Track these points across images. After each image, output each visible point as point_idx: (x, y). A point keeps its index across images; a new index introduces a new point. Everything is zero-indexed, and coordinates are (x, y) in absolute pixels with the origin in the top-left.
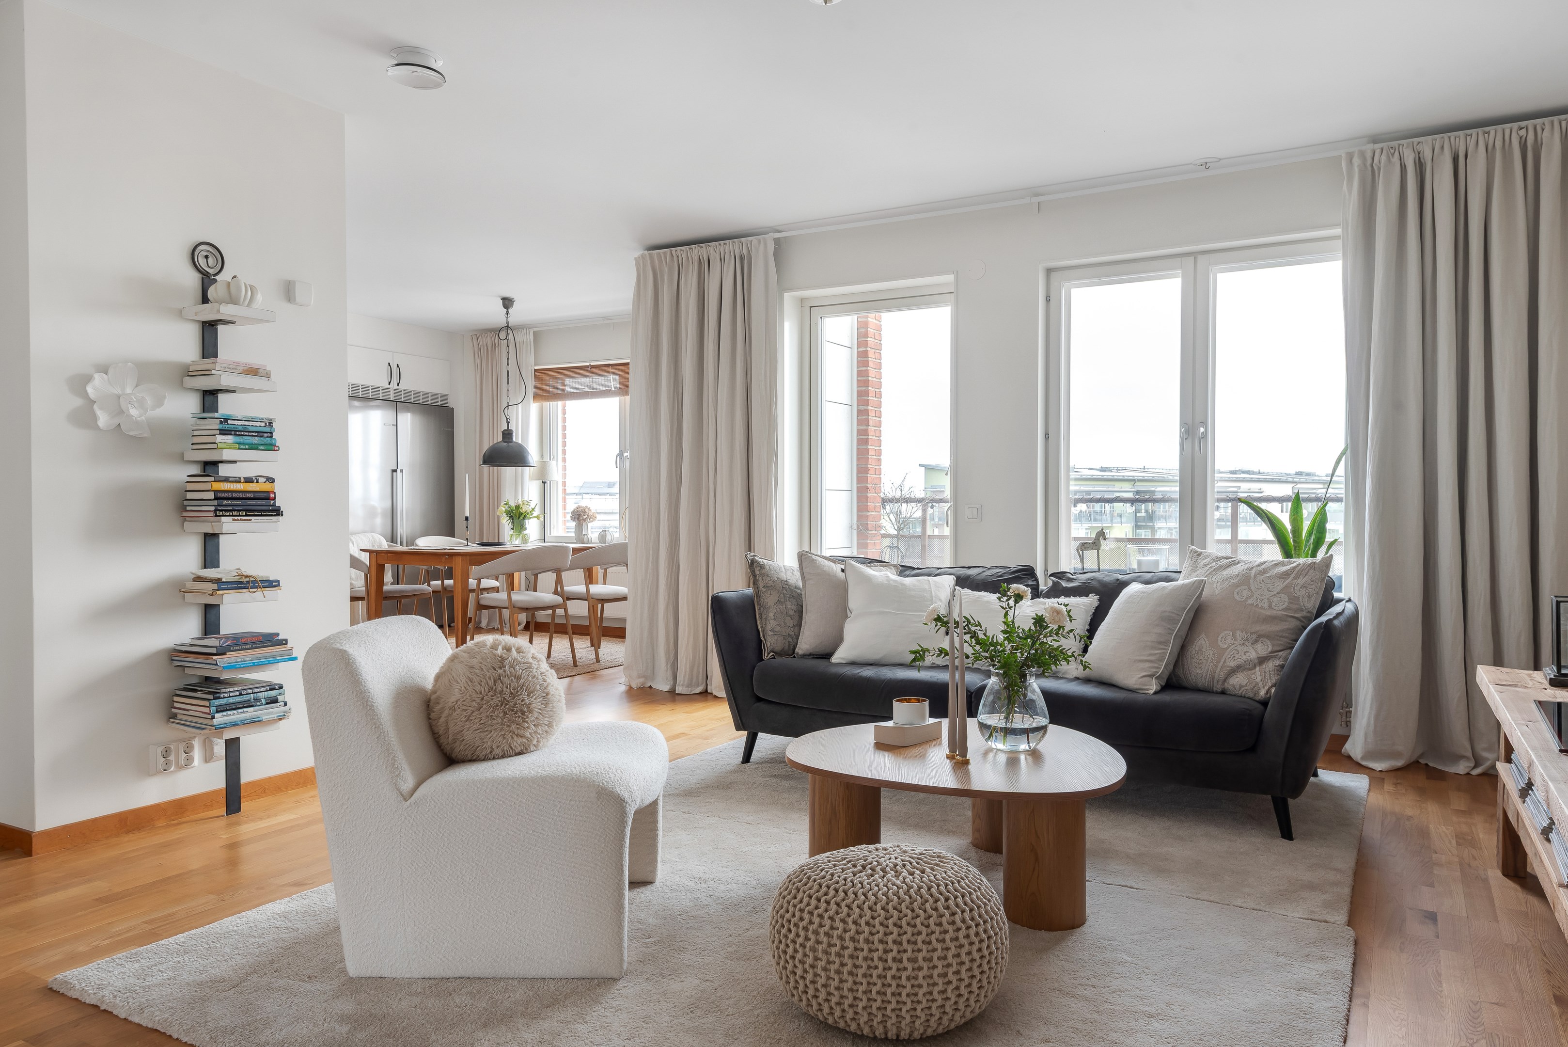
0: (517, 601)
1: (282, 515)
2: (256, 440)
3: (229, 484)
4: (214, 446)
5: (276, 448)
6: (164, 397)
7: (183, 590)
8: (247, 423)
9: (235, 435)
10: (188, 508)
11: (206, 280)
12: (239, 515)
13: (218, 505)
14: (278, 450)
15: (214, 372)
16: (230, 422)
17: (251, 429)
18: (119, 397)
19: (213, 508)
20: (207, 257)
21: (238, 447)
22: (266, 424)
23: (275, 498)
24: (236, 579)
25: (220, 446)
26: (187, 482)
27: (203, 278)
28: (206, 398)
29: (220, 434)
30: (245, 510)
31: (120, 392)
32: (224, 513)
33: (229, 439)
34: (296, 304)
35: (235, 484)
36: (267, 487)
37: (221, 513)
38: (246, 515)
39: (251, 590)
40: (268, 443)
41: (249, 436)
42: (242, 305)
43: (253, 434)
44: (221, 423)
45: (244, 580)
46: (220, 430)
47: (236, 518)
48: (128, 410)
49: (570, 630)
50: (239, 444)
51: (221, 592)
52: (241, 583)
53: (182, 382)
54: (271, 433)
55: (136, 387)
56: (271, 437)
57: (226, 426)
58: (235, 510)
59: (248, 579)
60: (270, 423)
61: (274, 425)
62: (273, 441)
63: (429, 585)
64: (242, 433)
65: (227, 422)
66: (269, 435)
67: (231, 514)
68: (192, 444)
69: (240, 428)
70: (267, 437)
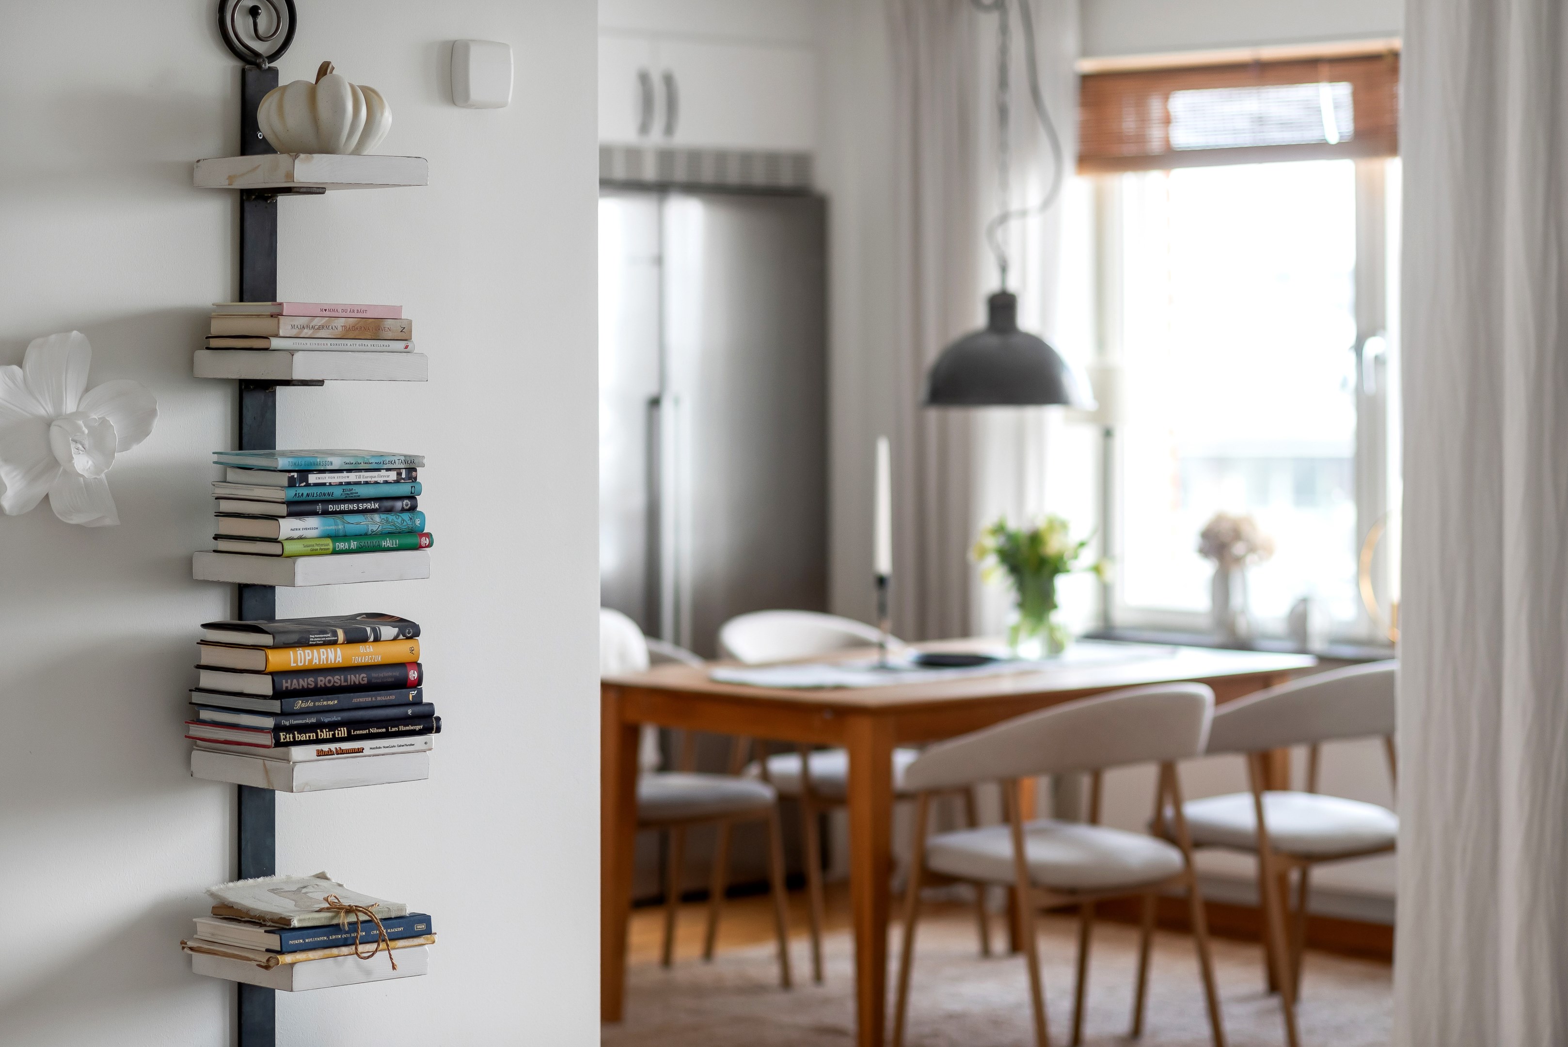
0: (1045, 867)
1: (438, 730)
2: (375, 523)
3: (308, 651)
4: (274, 549)
5: (425, 541)
6: (153, 413)
7: (190, 944)
8: (353, 477)
9: (325, 513)
10: (205, 715)
11: (252, 75)
12: (334, 740)
13: (283, 714)
14: (430, 545)
15: (275, 343)
16: (313, 478)
17: (363, 492)
18: (48, 423)
19: (269, 722)
20: (254, 12)
21: (331, 546)
22: (399, 474)
23: (419, 681)
24: (322, 918)
25: (290, 548)
26: (204, 642)
27: (243, 72)
28: (248, 400)
29: (290, 515)
30: (349, 724)
31: (50, 409)
32: (299, 737)
33: (311, 526)
34: (471, 106)
35: (322, 650)
36: (398, 651)
37: (289, 737)
38: (350, 738)
39: (361, 948)
40: (404, 527)
41: (358, 512)
42: (344, 154)
43: (369, 506)
44: (292, 483)
45: (345, 920)
46: (289, 503)
47: (325, 747)
48: (71, 458)
49: (1199, 918)
50: (335, 537)
51: (288, 959)
52: (337, 928)
53: (191, 364)
54: (412, 498)
55: (87, 390)
56: (413, 508)
57: (303, 492)
58: (321, 726)
59: (352, 918)
60: (411, 470)
61: (421, 475)
62: (418, 522)
63: (765, 777)
64: (343, 507)
65: (306, 480)
66: (407, 503)
67: (313, 736)
68: (217, 537)
69: (338, 493)
70: (403, 510)
